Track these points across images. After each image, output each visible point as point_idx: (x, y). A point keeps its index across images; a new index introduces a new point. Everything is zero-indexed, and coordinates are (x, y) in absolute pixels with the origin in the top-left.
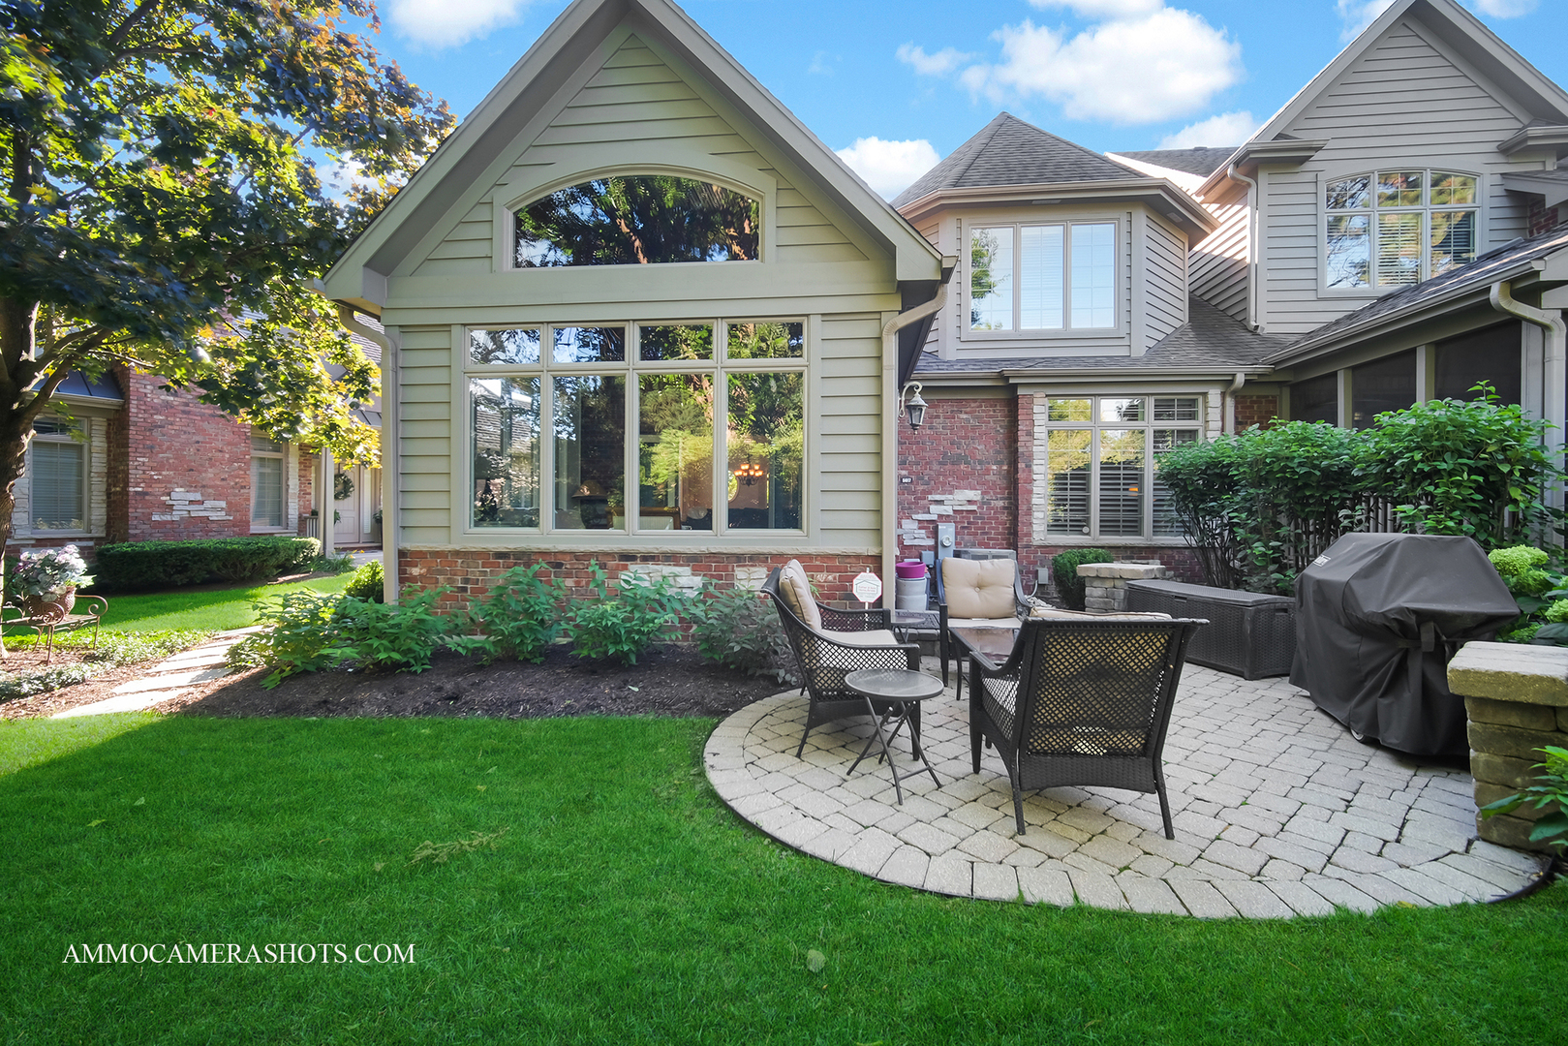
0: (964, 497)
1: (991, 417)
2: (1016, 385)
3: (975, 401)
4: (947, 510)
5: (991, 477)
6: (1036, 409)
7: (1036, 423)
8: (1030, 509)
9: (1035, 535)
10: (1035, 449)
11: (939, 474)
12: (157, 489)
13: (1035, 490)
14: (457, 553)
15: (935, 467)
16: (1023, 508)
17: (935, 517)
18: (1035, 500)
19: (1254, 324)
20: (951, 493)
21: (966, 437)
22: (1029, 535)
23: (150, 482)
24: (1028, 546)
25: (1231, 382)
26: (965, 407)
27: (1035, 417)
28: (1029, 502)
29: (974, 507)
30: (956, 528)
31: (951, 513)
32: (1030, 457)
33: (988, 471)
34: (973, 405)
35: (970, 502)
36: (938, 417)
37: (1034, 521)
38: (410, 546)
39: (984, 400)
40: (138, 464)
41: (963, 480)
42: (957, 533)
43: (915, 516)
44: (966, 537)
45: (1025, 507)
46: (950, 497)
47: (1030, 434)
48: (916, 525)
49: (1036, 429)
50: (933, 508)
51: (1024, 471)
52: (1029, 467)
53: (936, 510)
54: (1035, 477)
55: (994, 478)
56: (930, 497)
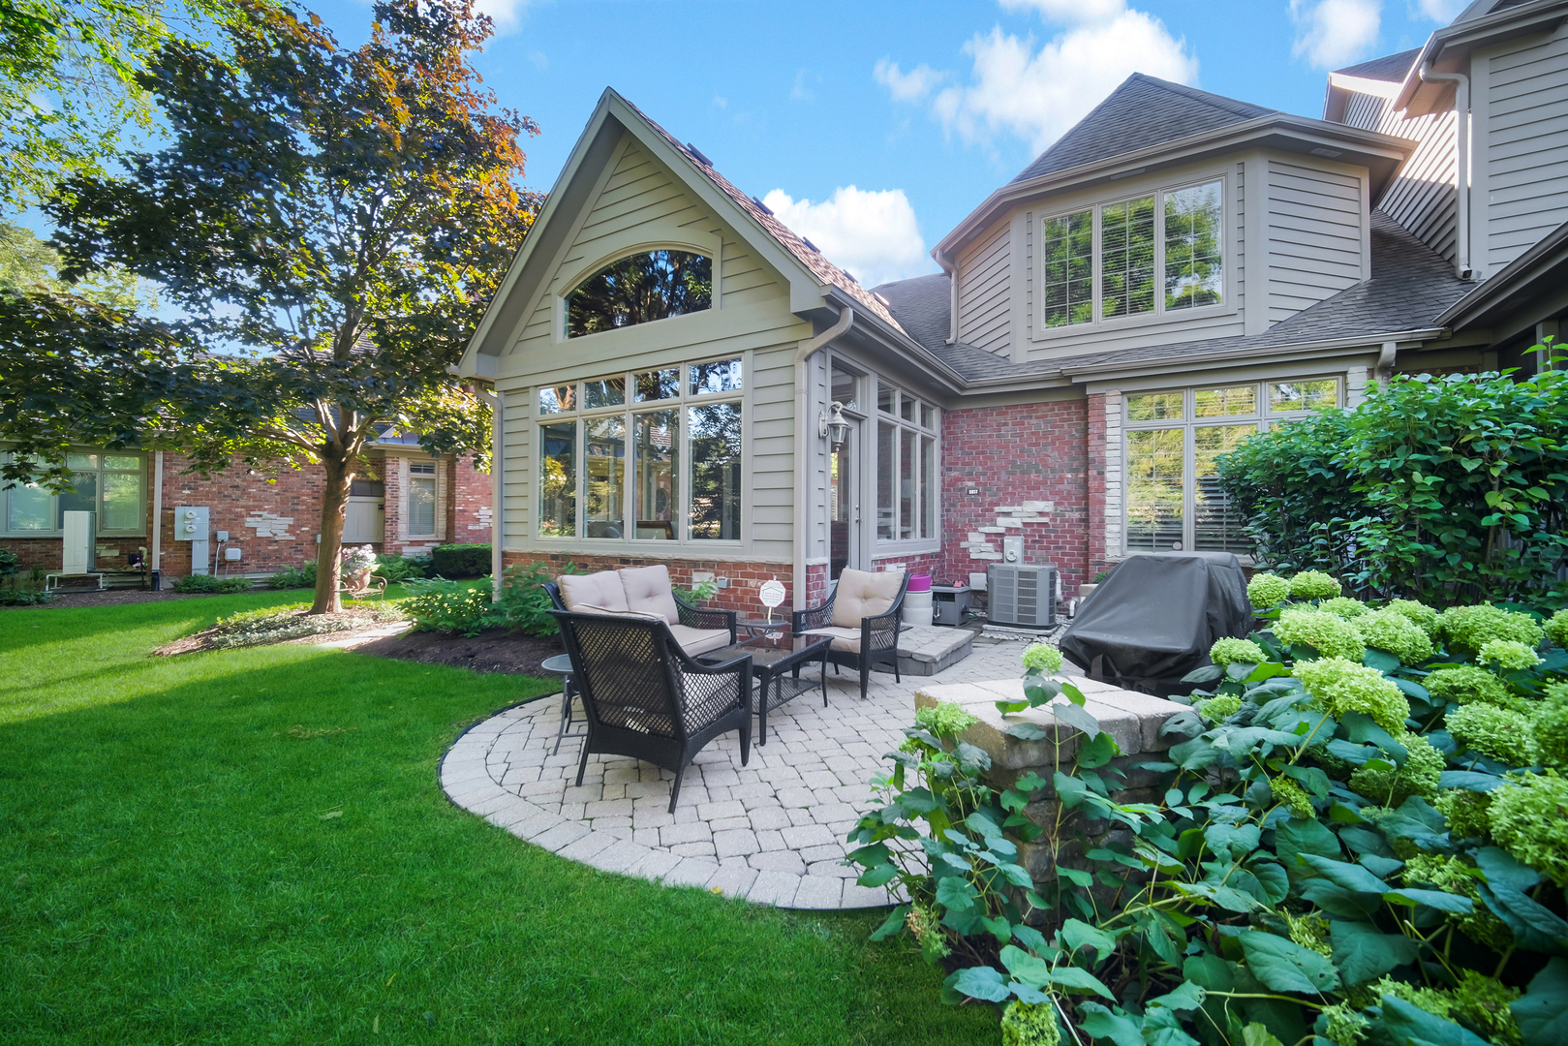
0: (1034, 509)
1: (1064, 420)
2: (1083, 386)
3: (1046, 404)
4: (1016, 522)
5: (1065, 487)
6: (1109, 409)
7: (1109, 424)
8: (1102, 521)
9: (1109, 551)
10: (1108, 454)
11: (1008, 484)
12: (471, 508)
13: (1108, 500)
14: (531, 555)
15: (1004, 476)
16: (1095, 520)
17: (1002, 530)
18: (1108, 512)
19: (1463, 268)
20: (1020, 505)
21: (1037, 444)
22: (1102, 550)
23: (467, 502)
24: (1101, 563)
25: (1378, 354)
26: (1036, 411)
27: (1108, 418)
28: (1101, 513)
29: (1045, 520)
30: (1026, 541)
31: (1020, 526)
32: (1103, 463)
33: (1061, 481)
34: (1045, 408)
35: (1041, 514)
36: (1006, 424)
37: (1107, 535)
38: (508, 549)
39: (1056, 403)
40: (461, 489)
41: (1033, 491)
42: (1026, 547)
43: (981, 529)
44: (1038, 552)
45: (1097, 519)
46: (1018, 508)
47: (1102, 437)
48: (983, 538)
49: (1109, 432)
50: (1000, 520)
51: (1095, 479)
52: (1101, 474)
53: (1003, 523)
54: (1108, 485)
55: (1069, 487)
56: (997, 509)
